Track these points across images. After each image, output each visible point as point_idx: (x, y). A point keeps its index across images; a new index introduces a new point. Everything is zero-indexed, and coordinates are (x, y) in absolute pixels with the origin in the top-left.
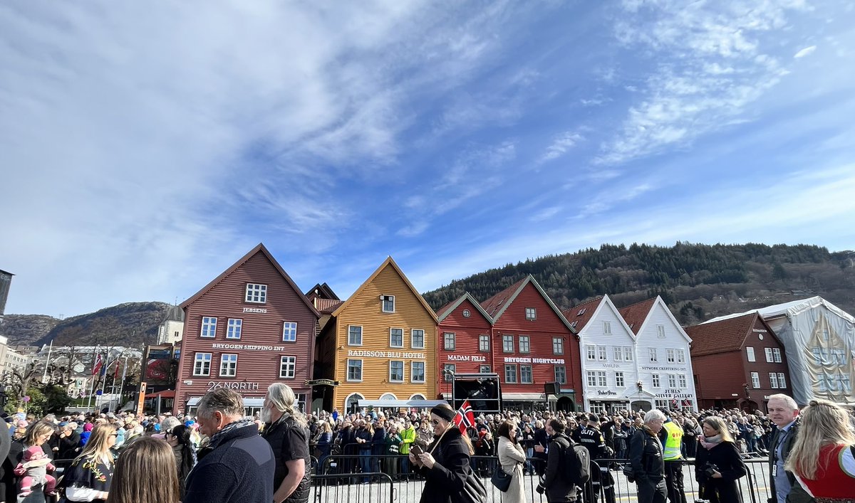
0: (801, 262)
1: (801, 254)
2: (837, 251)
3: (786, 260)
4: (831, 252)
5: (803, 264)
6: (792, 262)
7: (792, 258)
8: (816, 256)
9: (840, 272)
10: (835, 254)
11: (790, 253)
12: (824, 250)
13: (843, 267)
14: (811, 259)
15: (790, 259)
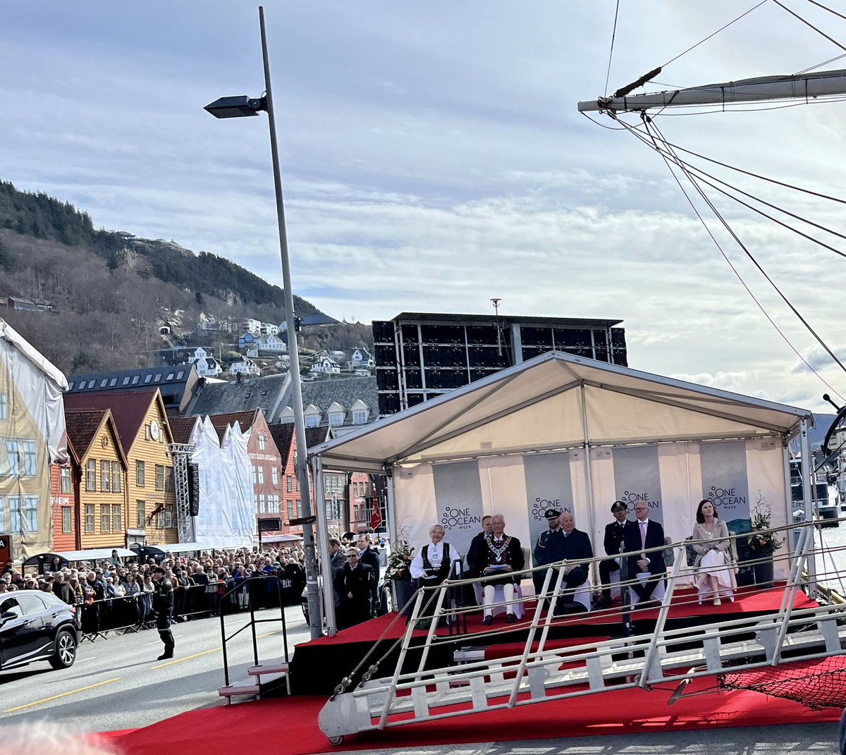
0: (37, 235)
1: (40, 215)
2: (109, 228)
3: (8, 221)
4: (97, 227)
5: (41, 241)
6: (20, 230)
7: (20, 220)
8: (68, 232)
9: (106, 274)
10: (102, 233)
11: (18, 208)
12: (85, 221)
13: (113, 265)
14: (55, 231)
15: (16, 222)
